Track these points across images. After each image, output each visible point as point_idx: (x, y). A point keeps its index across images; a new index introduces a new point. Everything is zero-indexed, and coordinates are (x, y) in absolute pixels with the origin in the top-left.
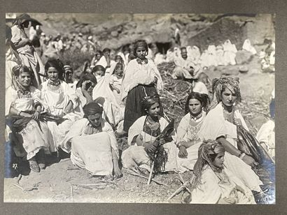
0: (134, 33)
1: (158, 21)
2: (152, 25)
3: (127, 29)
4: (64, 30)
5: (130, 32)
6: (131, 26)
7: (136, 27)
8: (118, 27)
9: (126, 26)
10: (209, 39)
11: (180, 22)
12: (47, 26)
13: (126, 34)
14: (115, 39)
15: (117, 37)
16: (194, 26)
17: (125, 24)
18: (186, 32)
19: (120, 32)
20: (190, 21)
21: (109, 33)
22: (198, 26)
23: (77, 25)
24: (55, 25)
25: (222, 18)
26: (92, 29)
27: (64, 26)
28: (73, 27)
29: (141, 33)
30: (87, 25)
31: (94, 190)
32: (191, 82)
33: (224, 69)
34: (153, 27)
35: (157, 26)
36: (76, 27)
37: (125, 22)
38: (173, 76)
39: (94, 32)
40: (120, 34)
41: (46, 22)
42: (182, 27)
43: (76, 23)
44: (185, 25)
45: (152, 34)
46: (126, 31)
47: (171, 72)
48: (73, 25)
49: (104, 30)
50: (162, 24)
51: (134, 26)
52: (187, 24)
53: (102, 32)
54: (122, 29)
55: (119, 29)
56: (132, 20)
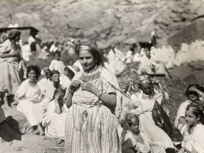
0: (121, 34)
1: (143, 23)
2: (137, 27)
3: (114, 31)
4: (59, 34)
5: (117, 33)
6: (118, 28)
7: (122, 29)
8: (107, 30)
9: (114, 29)
10: (186, 38)
11: (162, 23)
12: (44, 32)
13: (114, 35)
14: (104, 41)
15: (106, 38)
16: (175, 26)
17: (113, 27)
18: (168, 32)
19: (108, 34)
20: (172, 22)
21: (99, 36)
22: (179, 26)
23: (70, 30)
24: (51, 30)
25: (196, 20)
26: (83, 33)
27: (59, 31)
28: (67, 31)
29: (127, 34)
30: (78, 29)
31: (59, 151)
32: (153, 77)
33: (197, 64)
34: (138, 29)
35: (142, 27)
36: (70, 32)
37: (113, 25)
38: (139, 72)
39: (85, 35)
40: (109, 36)
41: (43, 28)
42: (164, 27)
43: (69, 27)
44: (167, 25)
45: (137, 34)
46: (113, 33)
47: (137, 69)
48: (67, 30)
49: (94, 33)
50: (146, 25)
51: (121, 28)
52: (170, 24)
53: (92, 35)
54: (110, 32)
55: (108, 32)
56: (119, 24)
